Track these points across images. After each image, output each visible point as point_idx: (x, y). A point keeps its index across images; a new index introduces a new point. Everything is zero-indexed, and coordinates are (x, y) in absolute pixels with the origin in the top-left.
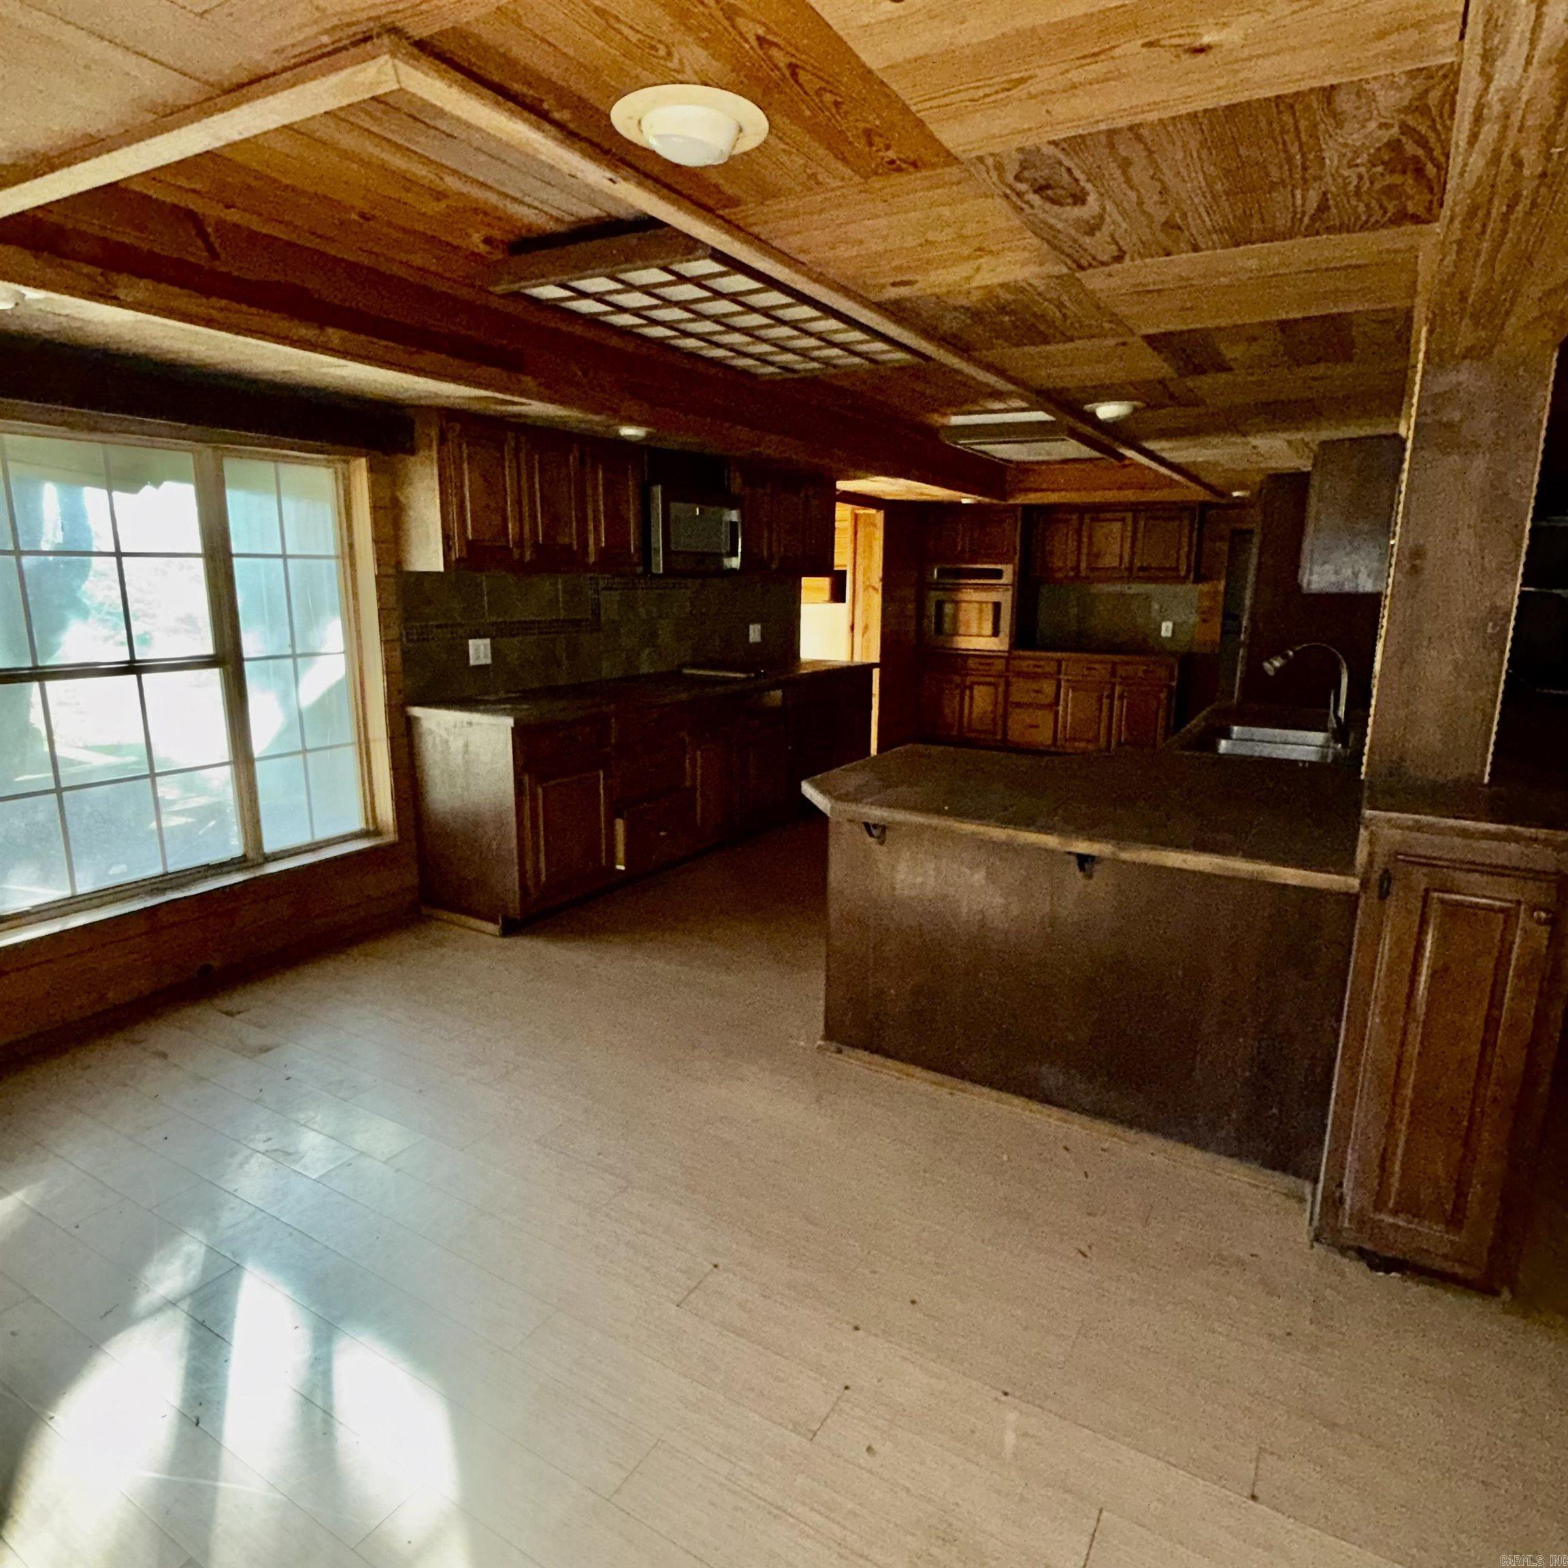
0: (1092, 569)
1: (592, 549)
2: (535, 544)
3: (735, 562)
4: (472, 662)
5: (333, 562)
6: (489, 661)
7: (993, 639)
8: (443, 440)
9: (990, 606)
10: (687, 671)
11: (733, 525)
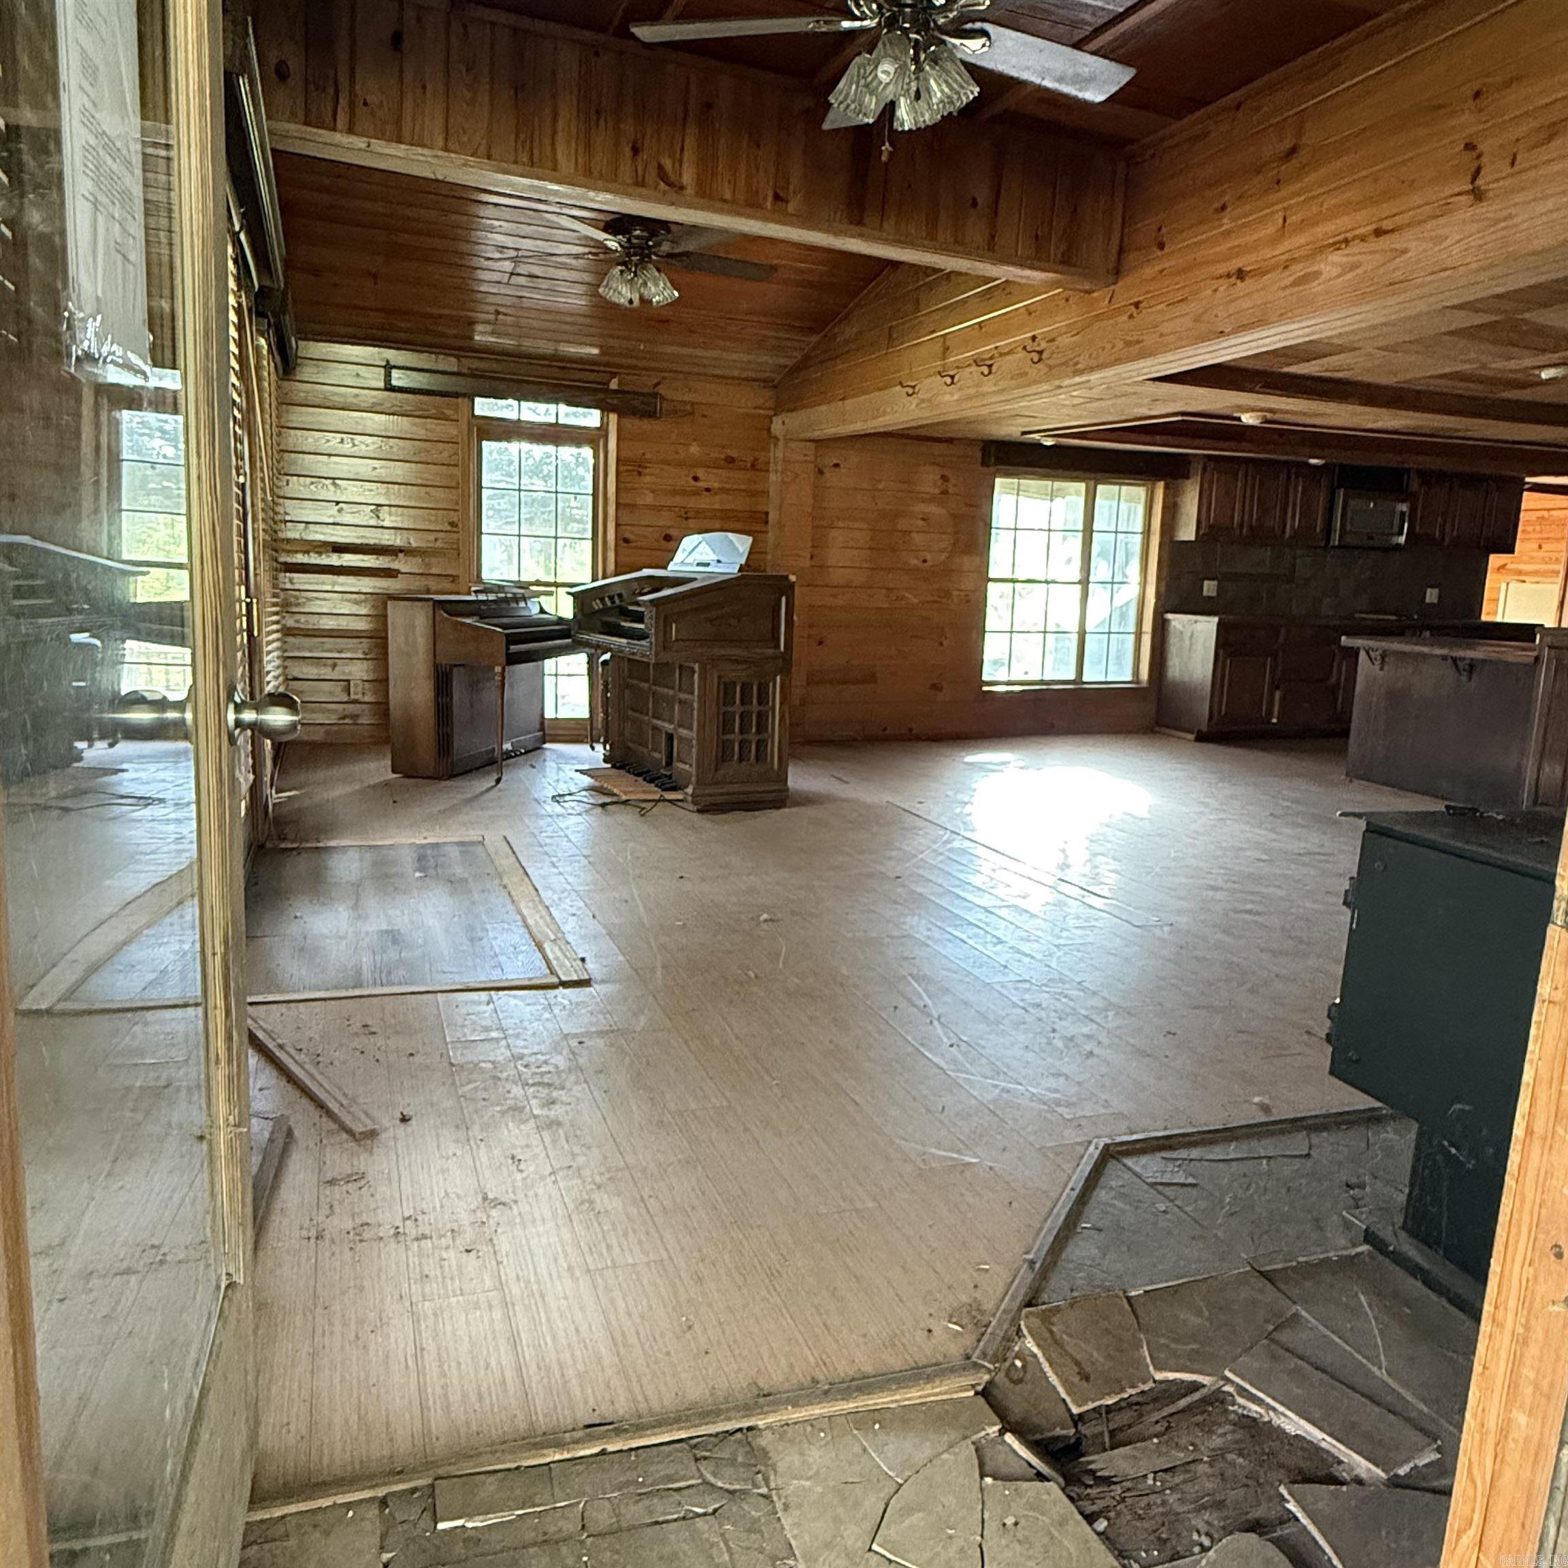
1: (1288, 529)
2: (1251, 527)
3: (1402, 539)
4: (1204, 593)
5: (1139, 535)
6: (1213, 592)
11: (1403, 514)
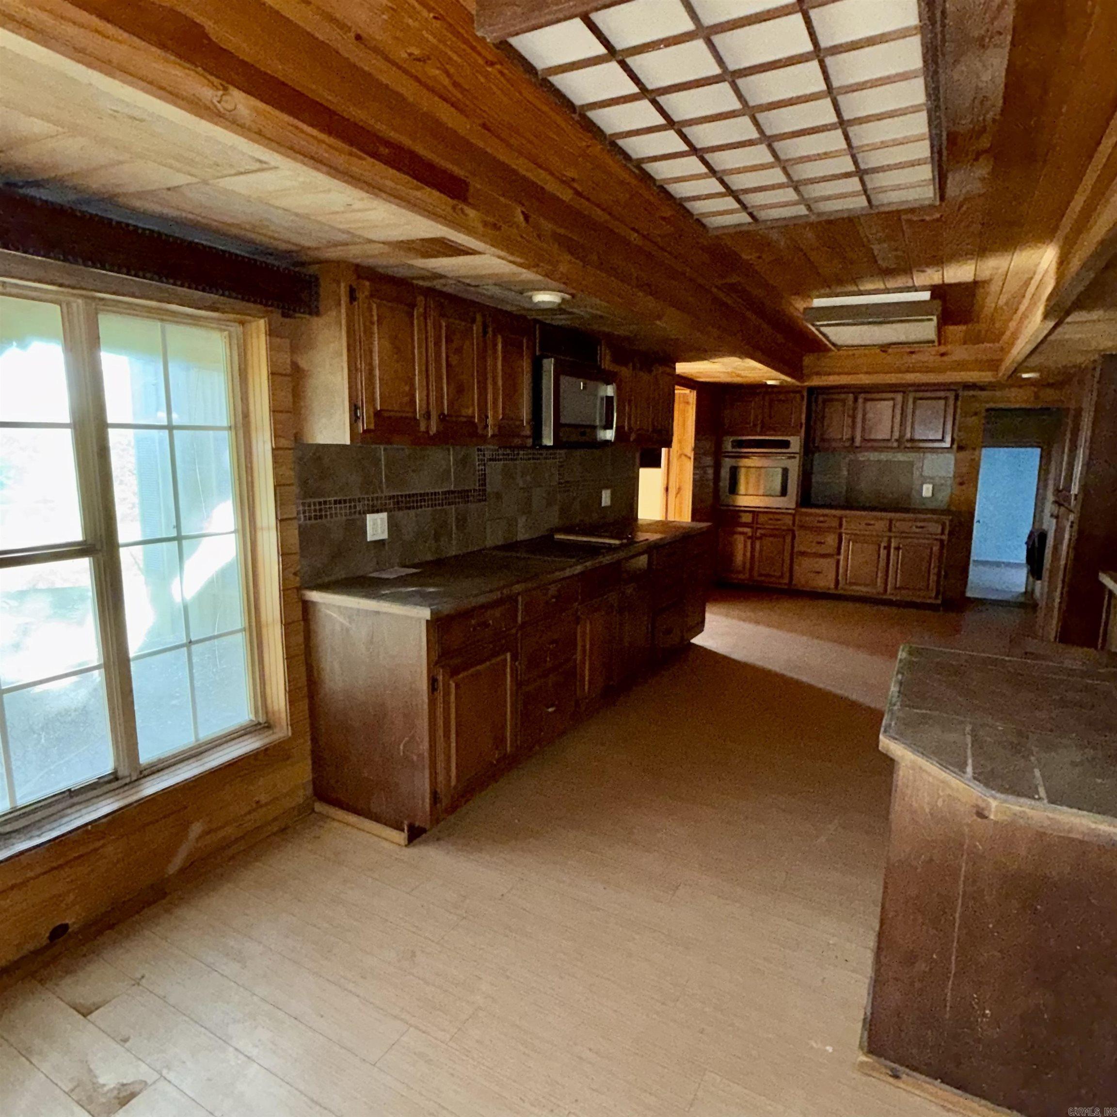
0: (864, 440)
1: (490, 421)
2: (441, 416)
3: (609, 435)
4: (370, 538)
5: (225, 434)
6: (385, 536)
7: (782, 498)
8: (352, 297)
9: (780, 471)
10: (558, 536)
11: (609, 399)
